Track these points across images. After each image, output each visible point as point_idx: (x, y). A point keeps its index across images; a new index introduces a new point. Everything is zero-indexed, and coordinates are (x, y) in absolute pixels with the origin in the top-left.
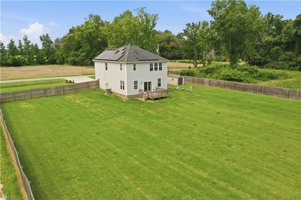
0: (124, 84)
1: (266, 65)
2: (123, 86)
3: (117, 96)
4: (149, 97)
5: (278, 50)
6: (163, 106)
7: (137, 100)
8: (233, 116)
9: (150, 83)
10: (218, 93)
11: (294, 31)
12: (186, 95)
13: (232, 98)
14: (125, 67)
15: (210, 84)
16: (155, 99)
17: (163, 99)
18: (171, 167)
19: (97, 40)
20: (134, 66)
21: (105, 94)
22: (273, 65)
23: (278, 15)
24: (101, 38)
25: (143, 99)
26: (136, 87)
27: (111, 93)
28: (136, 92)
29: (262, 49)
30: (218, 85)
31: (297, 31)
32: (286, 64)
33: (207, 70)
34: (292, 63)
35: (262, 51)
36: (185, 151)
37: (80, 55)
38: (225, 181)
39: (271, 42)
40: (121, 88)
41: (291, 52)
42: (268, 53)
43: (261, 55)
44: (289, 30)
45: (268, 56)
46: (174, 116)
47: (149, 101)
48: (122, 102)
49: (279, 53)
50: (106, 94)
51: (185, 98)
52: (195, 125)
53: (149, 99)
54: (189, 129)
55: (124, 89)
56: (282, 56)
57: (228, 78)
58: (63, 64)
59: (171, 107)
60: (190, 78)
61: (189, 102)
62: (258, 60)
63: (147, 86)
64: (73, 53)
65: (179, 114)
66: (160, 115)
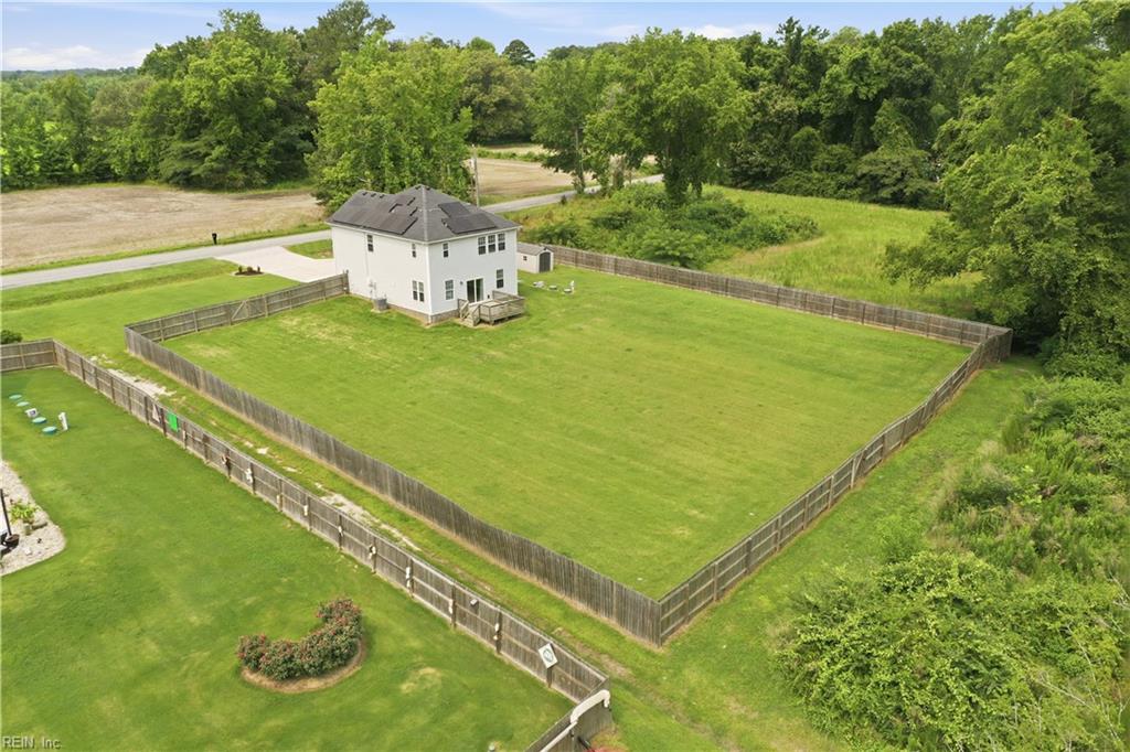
0: (422, 289)
1: (779, 181)
2: (422, 295)
3: (406, 317)
4: (483, 317)
5: (810, 137)
6: (517, 338)
7: (455, 324)
8: (656, 356)
9: (479, 281)
10: (633, 297)
11: (848, 88)
12: (563, 306)
13: (660, 314)
14: (424, 252)
15: (617, 269)
16: (497, 322)
17: (513, 321)
18: (552, 445)
19: (261, 104)
20: (445, 246)
21: (372, 310)
22: (796, 183)
23: (814, 27)
24: (273, 96)
25: (469, 323)
26: (449, 295)
27: (388, 307)
28: (451, 306)
29: (769, 136)
30: (636, 271)
31: (856, 88)
32: (828, 181)
33: (610, 219)
34: (843, 178)
35: (767, 139)
36: (571, 422)
37: (207, 155)
38: (627, 456)
39: (791, 114)
40: (415, 298)
41: (843, 146)
42: (784, 146)
43: (765, 152)
44: (836, 85)
45: (784, 155)
46: (545, 361)
47: (482, 326)
48: (424, 331)
49: (812, 149)
50: (376, 310)
51: (560, 313)
52: (585, 377)
53: (481, 321)
54: (575, 385)
55: (422, 299)
56: (821, 158)
57: (657, 253)
58: (142, 181)
59: (535, 339)
60: (568, 250)
61: (571, 326)
62: (757, 166)
63: (474, 289)
64: (178, 145)
65: (551, 356)
66: (516, 360)
